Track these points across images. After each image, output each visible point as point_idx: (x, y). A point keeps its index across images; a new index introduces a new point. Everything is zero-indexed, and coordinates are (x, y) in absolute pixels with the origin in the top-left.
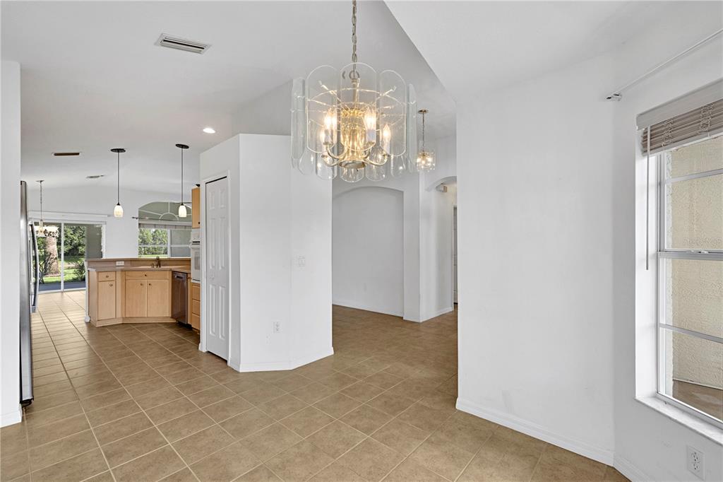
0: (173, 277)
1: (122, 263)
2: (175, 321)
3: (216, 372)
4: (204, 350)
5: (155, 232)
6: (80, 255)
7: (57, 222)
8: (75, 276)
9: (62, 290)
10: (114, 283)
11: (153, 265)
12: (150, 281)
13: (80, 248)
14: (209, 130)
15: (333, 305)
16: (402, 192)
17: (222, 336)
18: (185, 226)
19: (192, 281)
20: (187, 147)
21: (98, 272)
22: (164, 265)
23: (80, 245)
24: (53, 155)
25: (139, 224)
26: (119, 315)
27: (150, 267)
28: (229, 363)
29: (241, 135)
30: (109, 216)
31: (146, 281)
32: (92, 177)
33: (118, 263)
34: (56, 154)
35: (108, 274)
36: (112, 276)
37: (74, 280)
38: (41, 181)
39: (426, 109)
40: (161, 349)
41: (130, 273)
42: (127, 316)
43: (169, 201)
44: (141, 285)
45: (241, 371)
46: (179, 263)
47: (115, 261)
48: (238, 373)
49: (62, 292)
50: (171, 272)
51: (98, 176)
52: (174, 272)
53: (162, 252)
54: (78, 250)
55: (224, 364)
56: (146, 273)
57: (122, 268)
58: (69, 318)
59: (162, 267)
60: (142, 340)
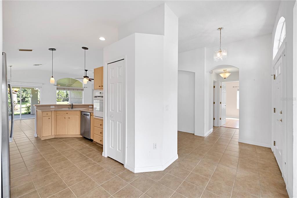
0: (81, 114)
1: (54, 107)
2: (81, 136)
3: (121, 173)
4: (106, 156)
5: (59, 92)
6: (26, 102)
7: (19, 87)
8: (26, 112)
9: (20, 119)
10: (50, 117)
11: (69, 108)
12: (69, 116)
13: (26, 99)
14: (102, 39)
15: (178, 131)
16: (195, 73)
17: (119, 149)
18: (78, 89)
19: (94, 117)
20: (87, 49)
21: (42, 112)
22: (75, 108)
23: (26, 97)
24: (18, 50)
25: (57, 88)
26: (53, 134)
27: (68, 109)
28: (125, 166)
29: (136, 33)
30: (43, 84)
31: (67, 116)
32: (36, 65)
33: (51, 107)
34: (20, 50)
35: (48, 113)
36: (49, 113)
37: (26, 114)
38: (11, 66)
39: (222, 27)
40: (81, 155)
41: (59, 112)
42: (57, 134)
43: (71, 78)
44: (65, 118)
45: (135, 172)
46: (82, 107)
47: (50, 106)
48: (134, 173)
49: (21, 120)
50: (80, 112)
51: (39, 65)
52: (81, 112)
53: (62, 101)
54: (25, 99)
55: (122, 166)
56: (67, 112)
57: (54, 109)
58: (26, 134)
59: (74, 109)
60: (68, 149)
